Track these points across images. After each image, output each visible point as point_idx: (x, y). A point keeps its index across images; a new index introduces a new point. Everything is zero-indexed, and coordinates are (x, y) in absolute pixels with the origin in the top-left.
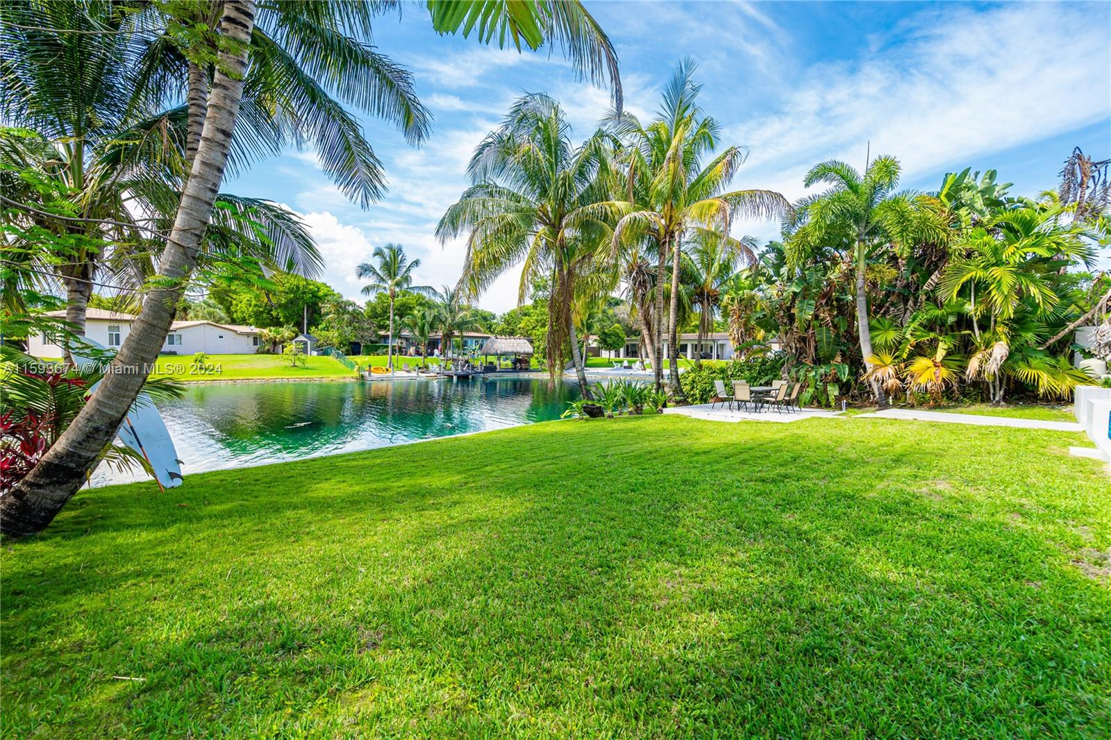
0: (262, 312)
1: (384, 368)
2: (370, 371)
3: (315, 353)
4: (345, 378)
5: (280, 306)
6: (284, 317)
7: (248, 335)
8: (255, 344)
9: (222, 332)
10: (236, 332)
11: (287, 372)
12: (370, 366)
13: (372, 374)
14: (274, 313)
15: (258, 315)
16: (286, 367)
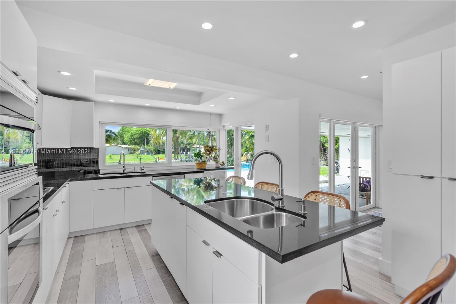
0: (132, 140)
1: (163, 158)
2: (159, 159)
3: (146, 154)
4: (151, 162)
5: (137, 138)
6: (139, 142)
7: (126, 148)
8: (128, 151)
9: (118, 147)
10: (122, 147)
11: (135, 160)
12: (158, 158)
13: (159, 160)
14: (136, 141)
15: (131, 141)
16: (135, 158)
